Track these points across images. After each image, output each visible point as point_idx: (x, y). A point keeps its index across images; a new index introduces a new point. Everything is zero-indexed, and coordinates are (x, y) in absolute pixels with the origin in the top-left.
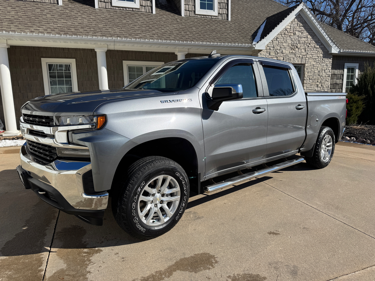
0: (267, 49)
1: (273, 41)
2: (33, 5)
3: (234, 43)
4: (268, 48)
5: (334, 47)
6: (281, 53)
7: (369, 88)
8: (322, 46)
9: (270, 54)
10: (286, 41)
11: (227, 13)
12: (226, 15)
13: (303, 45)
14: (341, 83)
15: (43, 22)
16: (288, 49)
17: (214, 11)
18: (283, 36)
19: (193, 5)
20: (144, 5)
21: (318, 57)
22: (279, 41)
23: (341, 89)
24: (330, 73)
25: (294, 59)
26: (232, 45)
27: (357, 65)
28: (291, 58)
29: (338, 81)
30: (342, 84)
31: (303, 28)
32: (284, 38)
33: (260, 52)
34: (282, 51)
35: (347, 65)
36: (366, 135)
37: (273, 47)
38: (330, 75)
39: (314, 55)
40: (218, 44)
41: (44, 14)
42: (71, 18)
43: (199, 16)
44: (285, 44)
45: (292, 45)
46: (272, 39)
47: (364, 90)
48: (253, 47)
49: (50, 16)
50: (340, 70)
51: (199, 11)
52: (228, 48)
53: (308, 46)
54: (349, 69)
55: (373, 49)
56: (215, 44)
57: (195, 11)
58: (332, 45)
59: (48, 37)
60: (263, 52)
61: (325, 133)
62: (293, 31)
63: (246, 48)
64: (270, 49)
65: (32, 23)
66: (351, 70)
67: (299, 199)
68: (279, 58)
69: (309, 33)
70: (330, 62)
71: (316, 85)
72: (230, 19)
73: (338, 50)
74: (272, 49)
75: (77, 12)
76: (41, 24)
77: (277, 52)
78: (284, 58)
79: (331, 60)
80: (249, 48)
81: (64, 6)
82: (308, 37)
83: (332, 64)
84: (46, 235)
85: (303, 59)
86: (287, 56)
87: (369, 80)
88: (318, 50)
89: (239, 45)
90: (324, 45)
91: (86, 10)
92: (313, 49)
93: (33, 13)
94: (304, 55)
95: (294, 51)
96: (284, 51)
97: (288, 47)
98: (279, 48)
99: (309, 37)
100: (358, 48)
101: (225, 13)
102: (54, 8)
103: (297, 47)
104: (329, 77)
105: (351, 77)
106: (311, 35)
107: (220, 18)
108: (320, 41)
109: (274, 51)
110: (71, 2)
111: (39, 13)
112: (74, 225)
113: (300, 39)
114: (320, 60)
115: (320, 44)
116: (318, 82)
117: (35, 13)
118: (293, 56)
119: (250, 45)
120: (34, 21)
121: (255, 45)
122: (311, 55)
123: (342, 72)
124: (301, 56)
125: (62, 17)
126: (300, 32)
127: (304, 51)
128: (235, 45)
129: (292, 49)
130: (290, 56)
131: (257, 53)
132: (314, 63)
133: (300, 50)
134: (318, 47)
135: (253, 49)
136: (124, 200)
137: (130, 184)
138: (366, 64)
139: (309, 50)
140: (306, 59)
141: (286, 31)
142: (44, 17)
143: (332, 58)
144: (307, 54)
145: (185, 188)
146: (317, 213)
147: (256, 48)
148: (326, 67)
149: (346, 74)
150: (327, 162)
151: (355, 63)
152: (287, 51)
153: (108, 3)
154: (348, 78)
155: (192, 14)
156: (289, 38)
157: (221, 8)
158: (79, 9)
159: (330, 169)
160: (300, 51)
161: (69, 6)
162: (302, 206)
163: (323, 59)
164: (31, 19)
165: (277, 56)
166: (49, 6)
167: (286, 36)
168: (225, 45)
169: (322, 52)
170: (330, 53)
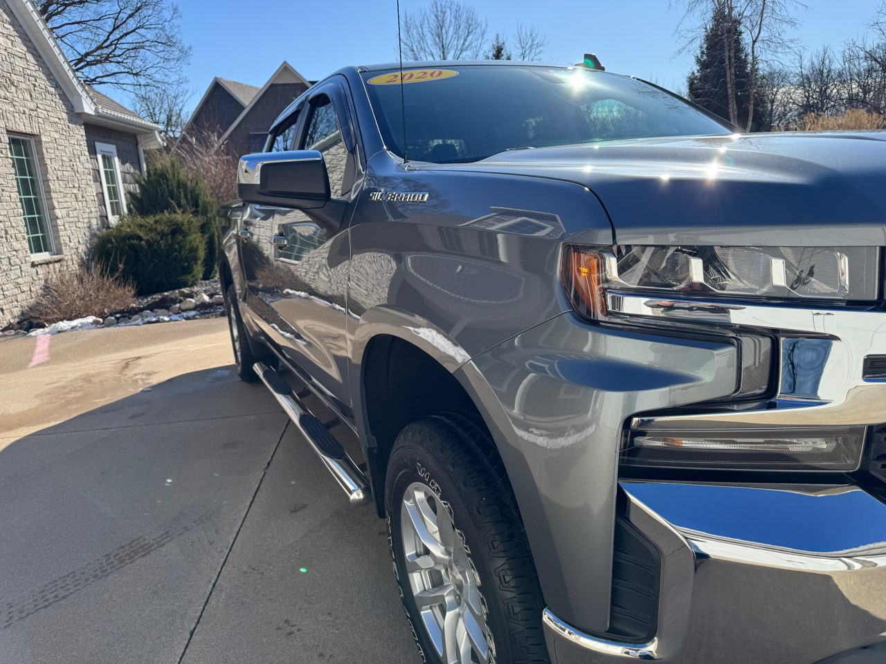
5: (85, 98)
8: (60, 92)
13: (22, 79)
14: (101, 191)
21: (59, 119)
24: (90, 166)
25: (14, 117)
27: (113, 149)
28: (7, 114)
30: (103, 194)
31: (10, 27)
35: (99, 146)
38: (91, 171)
39: (51, 114)
50: (94, 158)
53: (34, 85)
54: (104, 158)
58: (80, 93)
66: (108, 160)
69: (27, 47)
70: (82, 136)
71: (73, 196)
73: (93, 107)
79: (83, 132)
82: (28, 58)
83: (86, 141)
85: (33, 120)
88: (54, 99)
90: (61, 89)
92: (45, 95)
94: (33, 110)
95: (8, 94)
103: (12, 83)
104: (90, 174)
105: (111, 177)
106: (33, 54)
108: (52, 75)
113: (12, 59)
114: (64, 127)
115: (55, 84)
116: (74, 187)
118: (11, 109)
122: (45, 113)
123: (96, 164)
124: (27, 112)
126: (7, 37)
127: (29, 98)
129: (2, 85)
132: (57, 136)
133: (19, 92)
134: (52, 90)
139: (37, 95)
140: (38, 123)
143: (84, 127)
144: (38, 107)
148: (79, 148)
149: (103, 169)
151: (109, 143)
154: (107, 180)
160: (21, 96)
163: (69, 127)
169: (63, 107)
170: (77, 111)
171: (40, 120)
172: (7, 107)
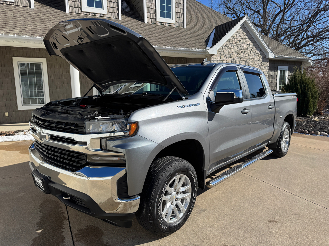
0: (218, 54)
1: (223, 47)
2: (6, 7)
3: (192, 48)
4: (219, 52)
5: (270, 53)
6: (230, 57)
7: (299, 87)
8: (261, 52)
9: (220, 58)
10: (233, 47)
11: (183, 22)
12: (182, 23)
13: (246, 51)
15: (17, 24)
16: (235, 54)
17: (172, 19)
18: (231, 42)
19: (154, 14)
20: (111, 12)
21: (258, 61)
22: (228, 47)
23: (275, 87)
24: (268, 74)
25: (240, 62)
26: (190, 49)
27: (287, 68)
28: (237, 61)
29: (274, 81)
30: (276, 83)
31: (246, 36)
32: (232, 45)
33: (213, 56)
34: (230, 55)
35: (279, 67)
36: (303, 126)
37: (223, 52)
38: (268, 76)
39: (255, 59)
40: (178, 49)
41: (17, 16)
42: (44, 21)
43: (160, 23)
44: (232, 50)
45: (238, 50)
46: (222, 45)
47: (294, 88)
48: (207, 52)
49: (24, 19)
50: (275, 71)
51: (160, 19)
52: (186, 52)
53: (251, 52)
54: (281, 71)
55: (299, 55)
56: (176, 48)
57: (156, 19)
58: (269, 51)
59: (24, 38)
60: (215, 56)
61: (285, 128)
62: (239, 39)
63: (201, 52)
64: (220, 53)
65: (6, 24)
66: (283, 72)
67: (277, 187)
68: (227, 61)
69: (251, 41)
70: (267, 65)
72: (185, 27)
73: (274, 55)
74: (222, 53)
75: (49, 16)
76: (15, 26)
77: (226, 56)
78: (231, 61)
79: (268, 64)
80: (204, 52)
81: (36, 9)
83: (269, 67)
84: (64, 238)
85: (247, 62)
86: (234, 60)
87: (298, 80)
88: (258, 55)
89: (195, 50)
90: (262, 51)
91: (58, 14)
92: (254, 54)
93: (7, 15)
94: (248, 59)
95: (239, 56)
96: (232, 55)
97: (235, 52)
98: (228, 53)
99: (251, 44)
100: (288, 54)
101: (181, 21)
102: (26, 11)
103: (242, 53)
104: (267, 77)
105: (283, 77)
106: (253, 43)
107: (177, 25)
108: (260, 47)
109: (223, 55)
110: (43, 6)
111: (13, 15)
112: (88, 225)
113: (244, 46)
114: (259, 63)
115: (260, 50)
117: (8, 15)
118: (239, 60)
119: (205, 50)
120: (8, 23)
121: (208, 50)
122: (253, 59)
123: (276, 73)
124: (245, 60)
125: (35, 20)
126: (244, 39)
127: (247, 56)
128: (193, 50)
129: (238, 53)
130: (236, 59)
131: (211, 56)
133: (244, 54)
134: (258, 52)
135: (207, 53)
136: (151, 201)
137: (156, 185)
138: (295, 67)
139: (251, 55)
140: (249, 63)
141: (233, 39)
142: (18, 19)
143: (269, 62)
144: (250, 58)
145: (195, 185)
146: (298, 199)
147: (209, 53)
148: (264, 69)
149: (279, 75)
150: (286, 152)
151: (286, 66)
152: (234, 56)
153: (78, 8)
154: (280, 79)
155: (154, 21)
156: (236, 44)
157: (178, 17)
158: (51, 13)
159: (289, 158)
160: (244, 56)
161: (41, 10)
162: (284, 194)
163: (262, 63)
164: (5, 20)
165: (226, 59)
166: (22, 9)
167: (233, 43)
168: (184, 49)
169: (261, 57)
170: (267, 57)
171: (250, 62)
172: (238, 59)
